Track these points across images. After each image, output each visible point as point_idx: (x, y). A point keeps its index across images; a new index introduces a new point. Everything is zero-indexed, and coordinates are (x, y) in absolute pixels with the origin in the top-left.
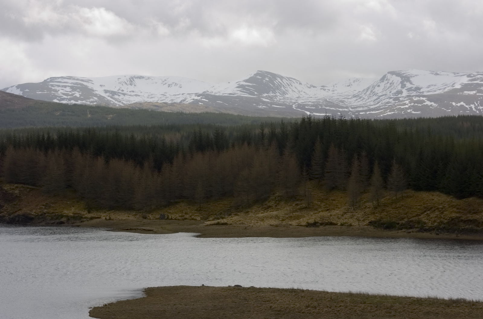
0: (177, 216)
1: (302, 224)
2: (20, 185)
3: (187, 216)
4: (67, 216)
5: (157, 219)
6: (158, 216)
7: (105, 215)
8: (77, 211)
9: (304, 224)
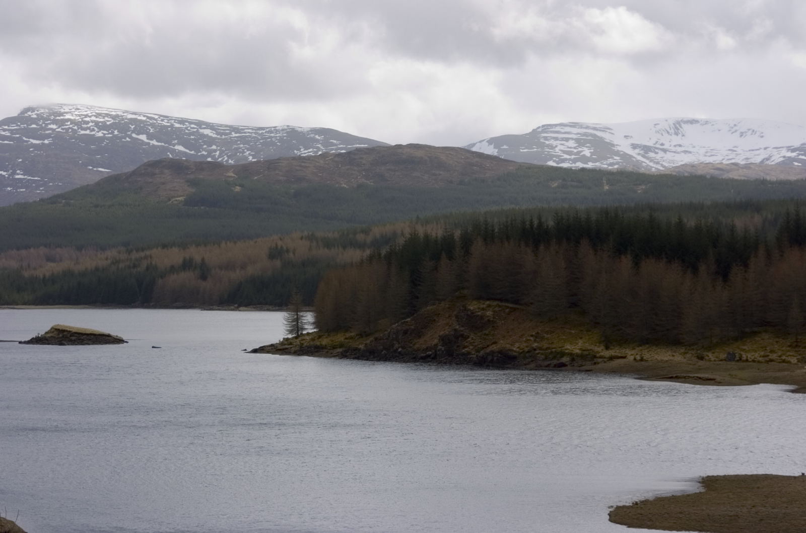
0: (757, 355)
2: (495, 303)
3: (773, 356)
4: (571, 354)
5: (721, 360)
6: (723, 356)
7: (633, 352)
8: (588, 346)
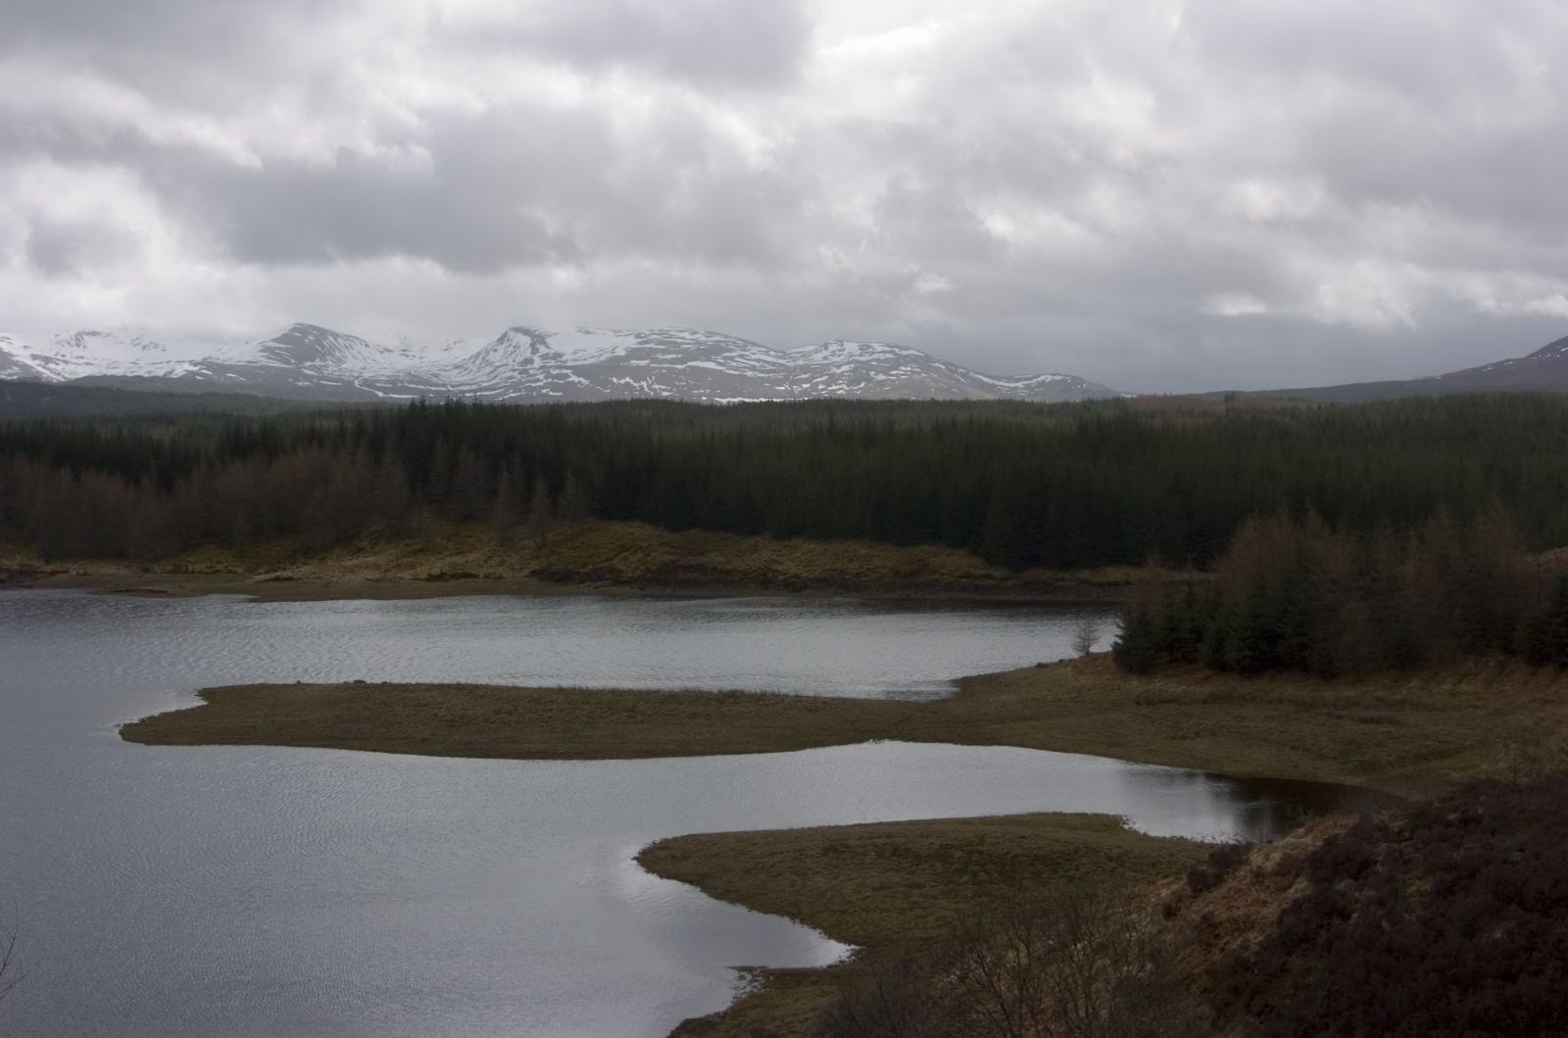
0: (203, 567)
1: (420, 577)
5: (168, 572)
7: (75, 566)
8: (26, 561)
9: (424, 576)
